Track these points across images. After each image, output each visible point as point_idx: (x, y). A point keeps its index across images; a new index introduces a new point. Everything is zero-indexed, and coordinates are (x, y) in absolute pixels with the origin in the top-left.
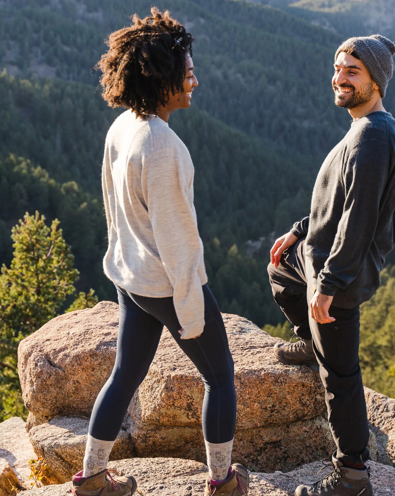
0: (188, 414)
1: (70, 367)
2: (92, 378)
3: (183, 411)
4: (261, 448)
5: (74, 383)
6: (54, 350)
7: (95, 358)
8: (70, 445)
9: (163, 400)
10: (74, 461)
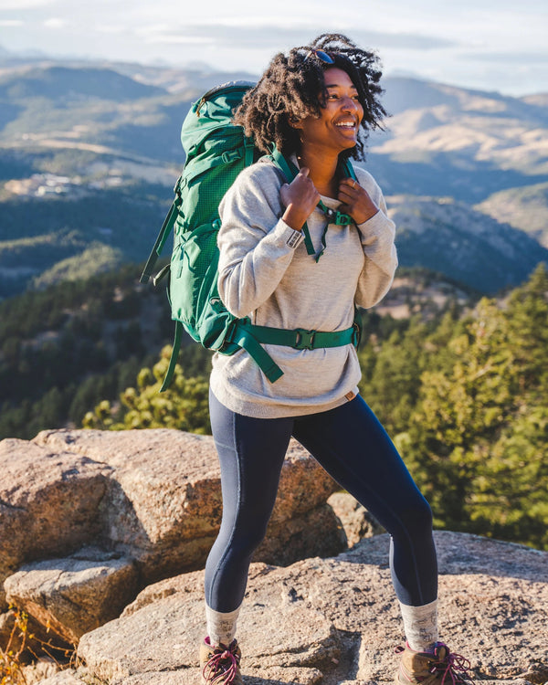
0: (212, 521)
1: (36, 504)
2: (61, 513)
3: (207, 519)
4: (287, 542)
5: (42, 522)
6: (6, 491)
7: (64, 489)
8: (80, 584)
9: (186, 510)
10: (85, 601)
